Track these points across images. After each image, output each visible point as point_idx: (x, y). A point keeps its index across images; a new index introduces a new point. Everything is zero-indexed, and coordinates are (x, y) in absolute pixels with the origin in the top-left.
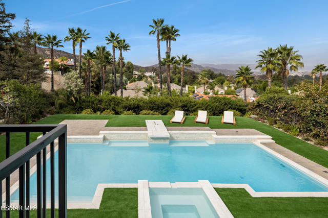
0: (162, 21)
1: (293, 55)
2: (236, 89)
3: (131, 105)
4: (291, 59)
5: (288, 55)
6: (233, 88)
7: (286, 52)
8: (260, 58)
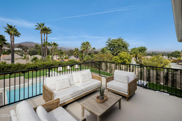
0: (44, 24)
1: (89, 45)
2: (68, 56)
3: (32, 67)
4: (89, 46)
5: (88, 44)
6: (67, 56)
7: (88, 43)
8: (81, 45)
